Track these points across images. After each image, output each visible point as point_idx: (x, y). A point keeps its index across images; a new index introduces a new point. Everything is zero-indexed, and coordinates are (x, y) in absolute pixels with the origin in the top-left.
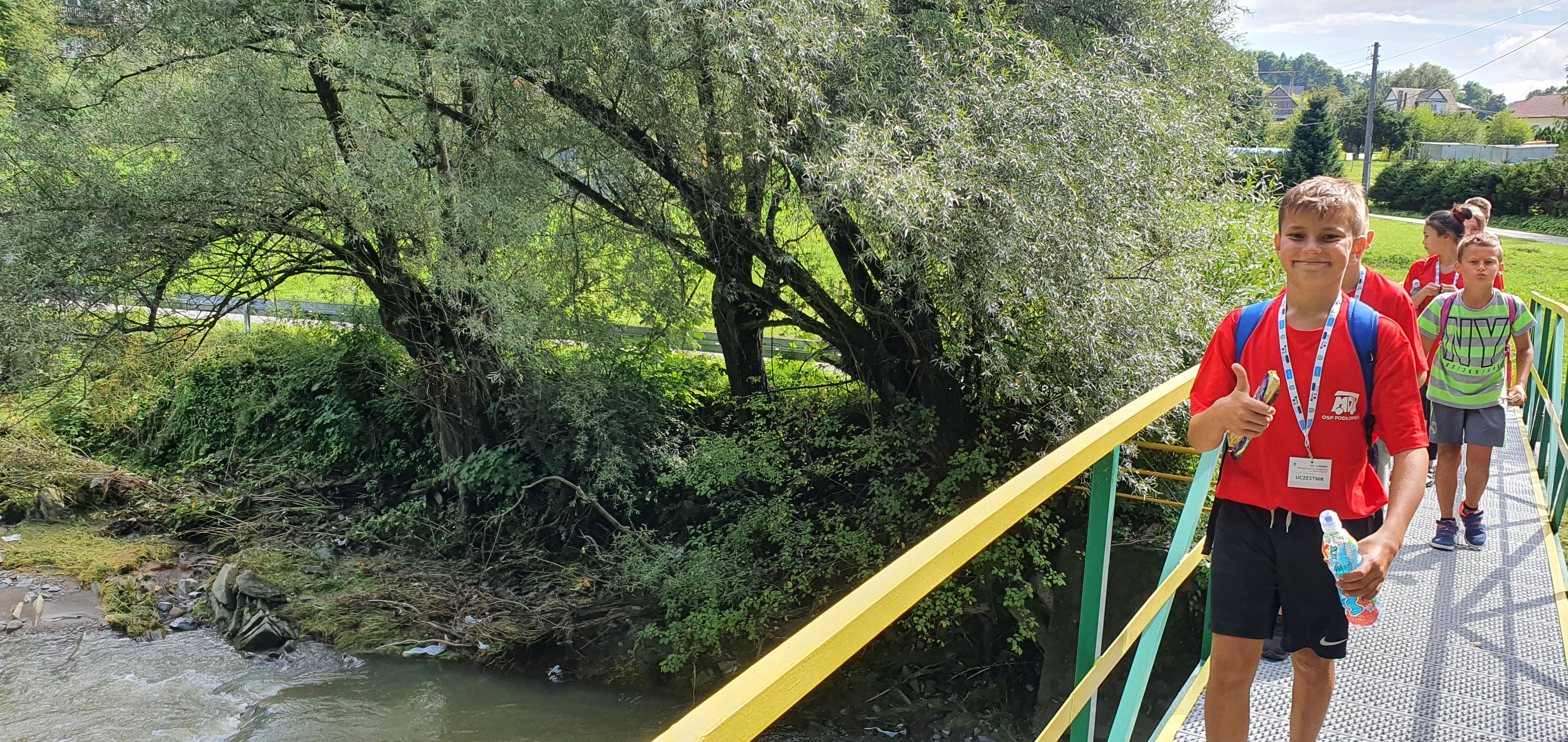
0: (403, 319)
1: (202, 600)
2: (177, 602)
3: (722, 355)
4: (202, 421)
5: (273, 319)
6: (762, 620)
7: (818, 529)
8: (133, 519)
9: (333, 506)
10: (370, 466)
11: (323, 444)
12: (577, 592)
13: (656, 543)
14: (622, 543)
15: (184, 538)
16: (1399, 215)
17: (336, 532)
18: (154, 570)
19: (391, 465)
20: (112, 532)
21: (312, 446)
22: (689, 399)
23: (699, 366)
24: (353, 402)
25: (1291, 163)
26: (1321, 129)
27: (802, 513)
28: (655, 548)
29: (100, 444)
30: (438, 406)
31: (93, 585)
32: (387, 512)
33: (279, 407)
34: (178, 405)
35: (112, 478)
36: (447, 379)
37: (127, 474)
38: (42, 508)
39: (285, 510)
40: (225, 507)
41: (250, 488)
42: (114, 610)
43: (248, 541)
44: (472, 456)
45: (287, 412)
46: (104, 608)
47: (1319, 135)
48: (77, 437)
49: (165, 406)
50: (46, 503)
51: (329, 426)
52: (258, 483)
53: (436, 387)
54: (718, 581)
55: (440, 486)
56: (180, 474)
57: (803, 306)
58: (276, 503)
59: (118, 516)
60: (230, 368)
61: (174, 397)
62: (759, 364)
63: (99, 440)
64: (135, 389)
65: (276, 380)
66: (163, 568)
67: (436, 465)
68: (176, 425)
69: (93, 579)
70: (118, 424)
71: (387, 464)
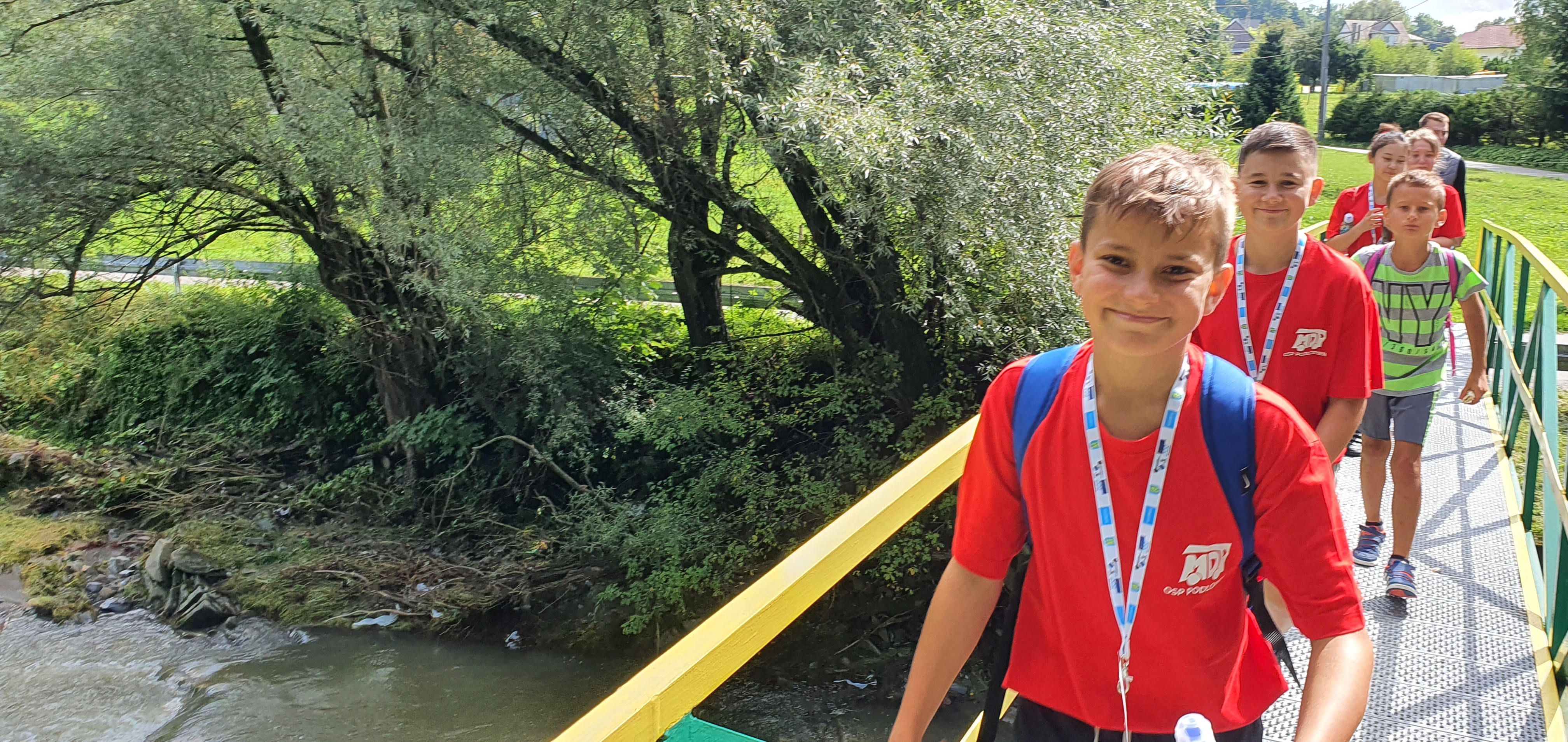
0: (343, 277)
1: (134, 579)
2: (107, 582)
3: (680, 305)
4: (131, 390)
5: (205, 279)
6: (727, 576)
7: (783, 480)
8: (58, 496)
9: (274, 474)
10: (313, 430)
11: (262, 409)
12: (534, 554)
13: (614, 501)
14: (579, 503)
15: (114, 513)
16: (1355, 147)
17: (278, 501)
18: (82, 549)
19: (335, 429)
20: (34, 511)
21: (251, 412)
22: (647, 351)
23: (655, 316)
24: (293, 365)
25: (1249, 97)
26: (1277, 62)
27: (766, 464)
28: (614, 506)
29: (18, 418)
30: (383, 365)
31: (14, 568)
32: (331, 478)
33: (214, 372)
34: (103, 373)
35: (32, 453)
36: (391, 338)
37: (49, 448)
39: (223, 480)
40: (158, 480)
41: (185, 458)
42: (37, 594)
43: (183, 514)
44: (419, 417)
45: (223, 377)
46: (27, 591)
47: (1276, 68)
49: (89, 375)
51: (268, 390)
52: (193, 453)
53: (380, 346)
54: (680, 537)
55: (387, 449)
56: (107, 447)
57: (762, 252)
58: (213, 473)
59: (40, 493)
60: (160, 333)
61: (98, 365)
62: (718, 313)
63: (17, 413)
64: (56, 358)
65: (210, 344)
66: (91, 546)
67: (382, 427)
68: (102, 395)
69: (15, 562)
70: (37, 396)
71: (330, 428)
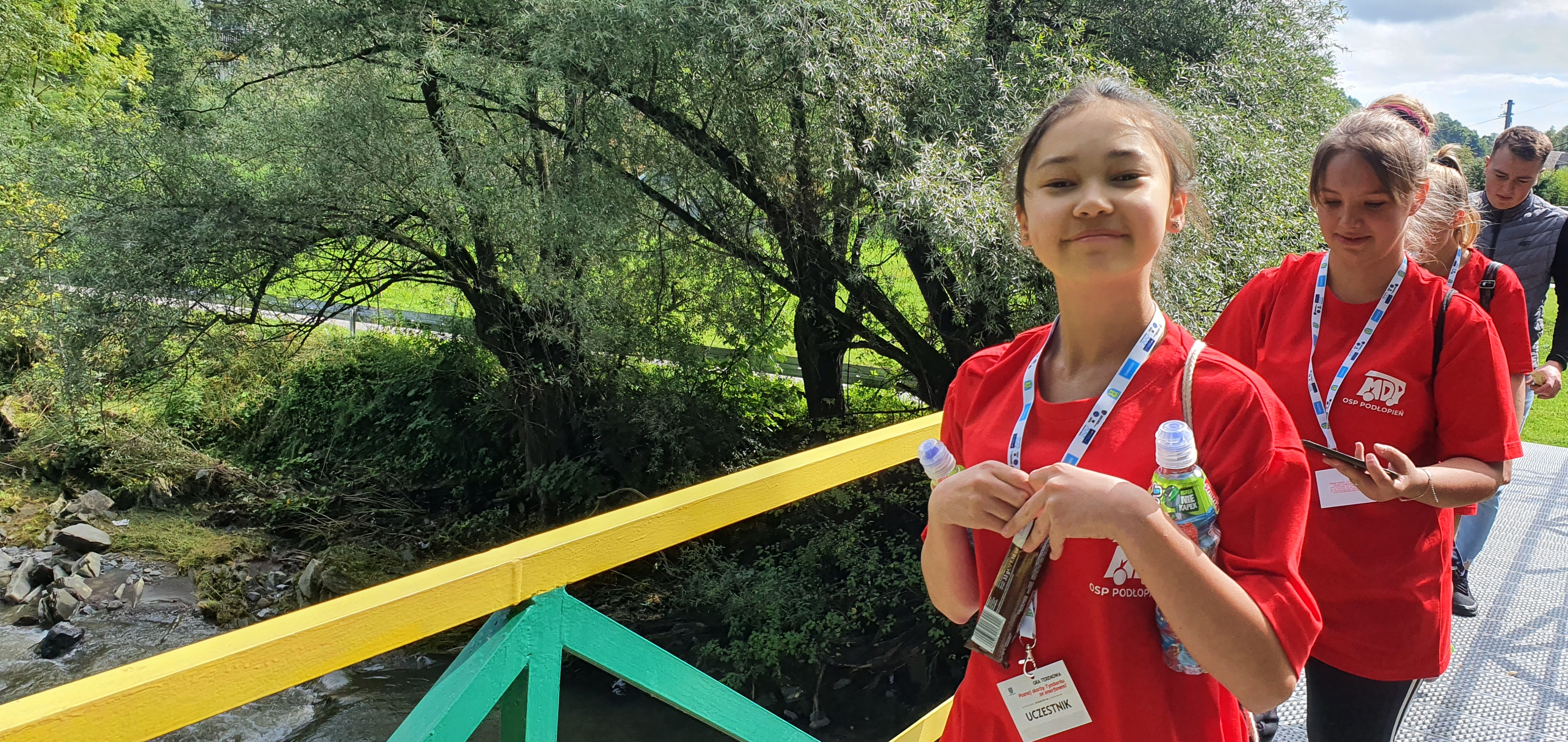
0: (496, 329)
1: (288, 594)
2: (264, 593)
3: (802, 379)
4: (303, 422)
5: (376, 325)
6: (823, 645)
7: (886, 556)
8: (232, 511)
9: (420, 510)
10: (459, 472)
11: (415, 449)
12: (647, 607)
13: (723, 560)
14: (690, 558)
15: (277, 532)
17: (420, 535)
18: (247, 561)
19: (479, 473)
20: (212, 523)
21: (405, 450)
22: (770, 422)
23: (778, 388)
24: (446, 410)
27: (871, 541)
28: (722, 564)
29: (209, 438)
30: (526, 416)
31: (190, 572)
32: (470, 517)
33: (376, 411)
34: (283, 404)
35: (216, 471)
36: (534, 389)
37: (229, 467)
38: (151, 496)
39: (373, 511)
40: (318, 505)
41: (343, 487)
42: (206, 597)
43: (336, 539)
44: (553, 466)
45: (384, 416)
46: (198, 594)
48: (188, 430)
49: (270, 404)
50: (155, 491)
51: (422, 431)
52: (350, 484)
53: (524, 397)
54: (782, 601)
55: (524, 494)
56: (279, 472)
57: (883, 333)
58: (366, 504)
59: (218, 508)
60: (333, 372)
61: (278, 397)
62: (839, 389)
63: (208, 434)
64: (244, 387)
65: (375, 385)
66: (256, 559)
67: (520, 476)
68: (279, 424)
69: (191, 566)
70: (226, 421)
71: (475, 471)
